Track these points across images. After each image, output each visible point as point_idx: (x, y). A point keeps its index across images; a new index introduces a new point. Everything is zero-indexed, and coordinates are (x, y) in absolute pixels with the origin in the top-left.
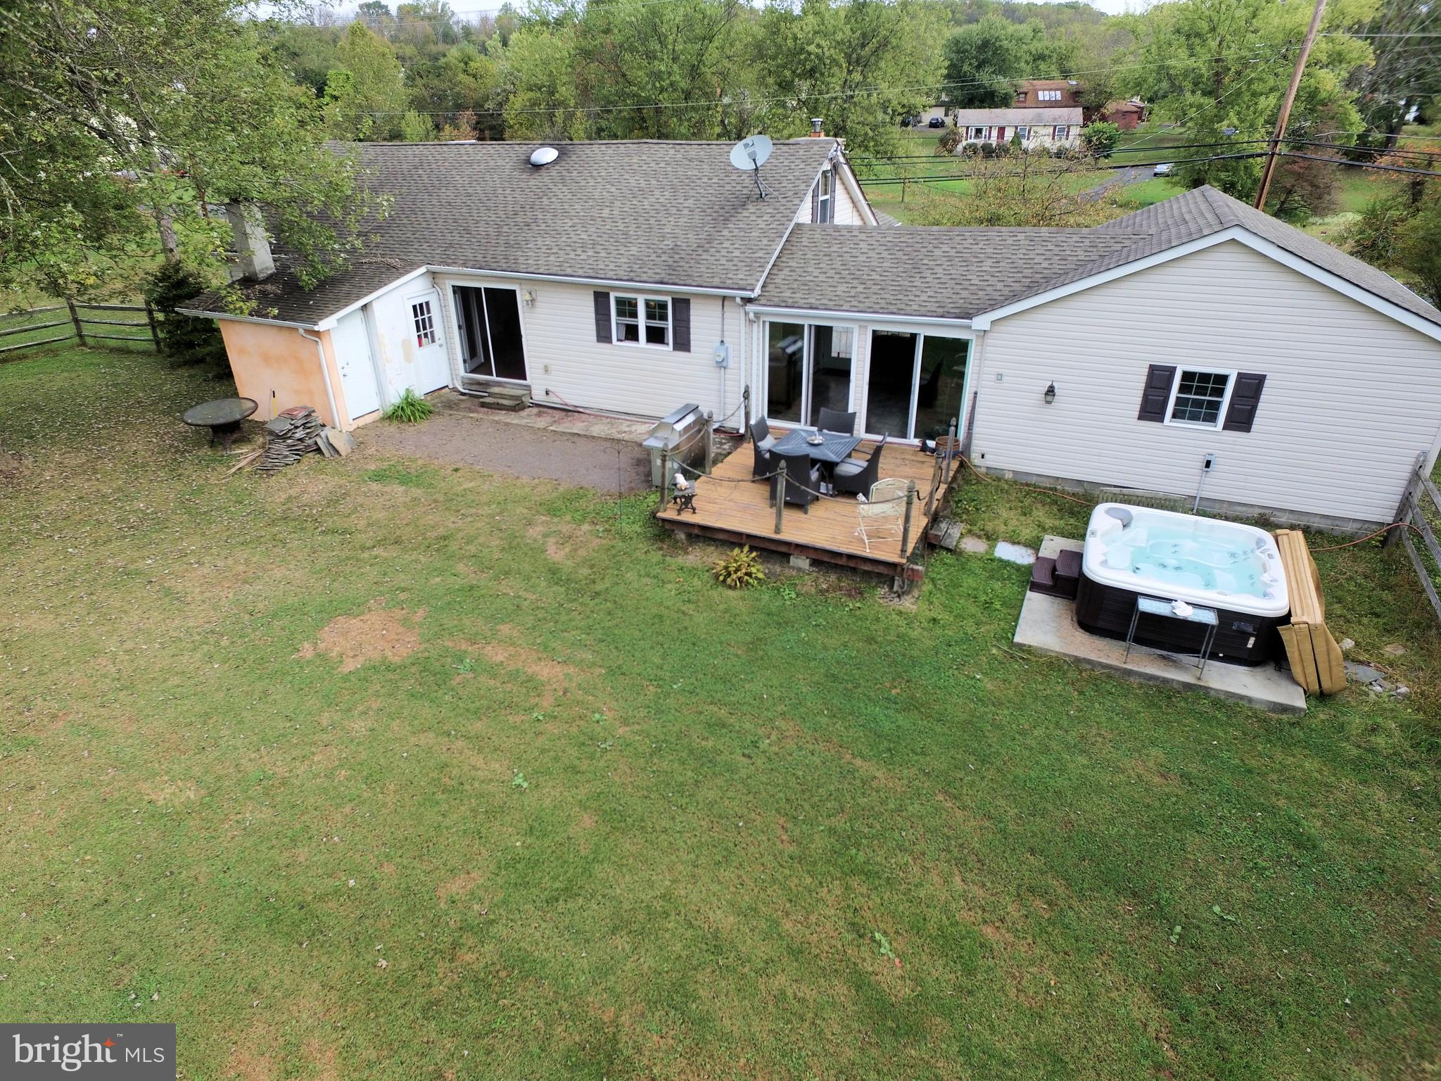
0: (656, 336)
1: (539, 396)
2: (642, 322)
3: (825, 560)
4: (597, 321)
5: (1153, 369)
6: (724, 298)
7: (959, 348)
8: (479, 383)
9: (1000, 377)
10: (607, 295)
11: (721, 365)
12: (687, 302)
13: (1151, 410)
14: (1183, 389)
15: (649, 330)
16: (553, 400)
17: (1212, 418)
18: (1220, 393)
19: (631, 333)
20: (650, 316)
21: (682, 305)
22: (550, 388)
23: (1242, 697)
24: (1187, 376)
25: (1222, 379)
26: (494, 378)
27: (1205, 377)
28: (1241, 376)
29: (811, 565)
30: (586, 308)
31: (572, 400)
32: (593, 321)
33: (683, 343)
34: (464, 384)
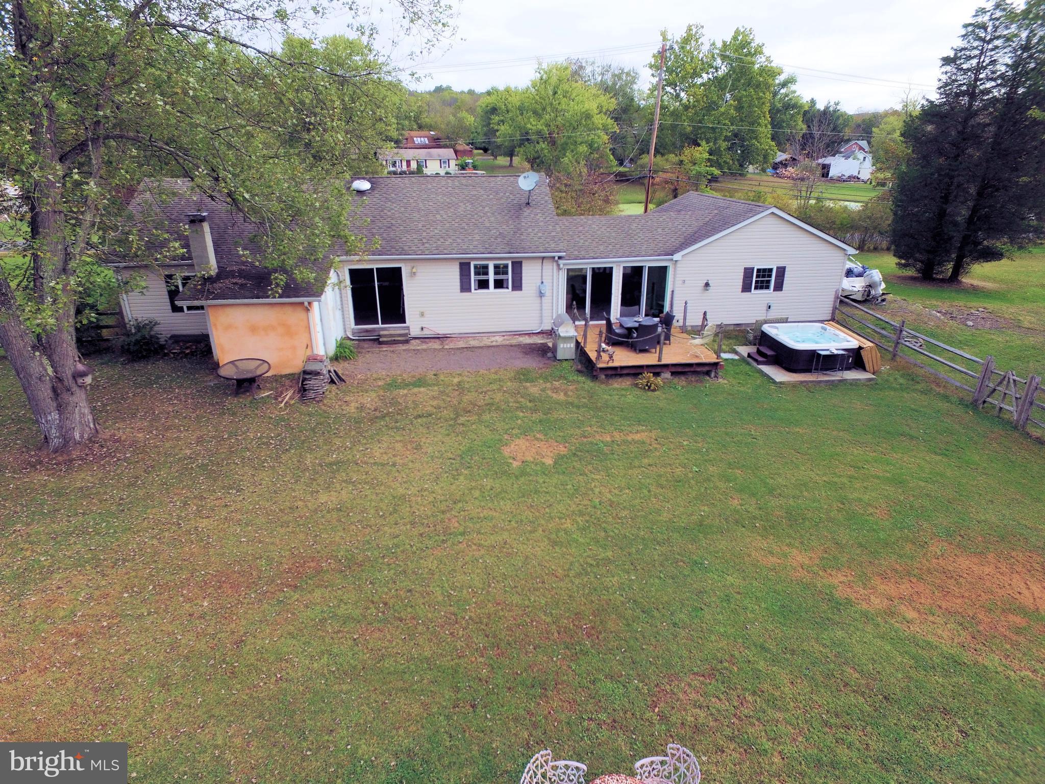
0: (499, 284)
1: (415, 332)
2: (491, 277)
3: (681, 370)
4: (461, 280)
5: (745, 269)
6: (543, 258)
7: (663, 270)
8: (367, 331)
9: (684, 282)
10: (469, 264)
11: (541, 295)
12: (521, 263)
13: (746, 288)
14: (758, 276)
15: (496, 281)
16: (426, 333)
17: (768, 287)
18: (770, 276)
19: (483, 285)
20: (496, 273)
21: (518, 265)
22: (423, 326)
23: (857, 380)
24: (759, 270)
25: (771, 270)
26: (380, 325)
27: (764, 270)
28: (778, 268)
29: (672, 375)
30: (453, 273)
31: (442, 331)
32: (458, 280)
33: (517, 286)
34: (353, 334)
